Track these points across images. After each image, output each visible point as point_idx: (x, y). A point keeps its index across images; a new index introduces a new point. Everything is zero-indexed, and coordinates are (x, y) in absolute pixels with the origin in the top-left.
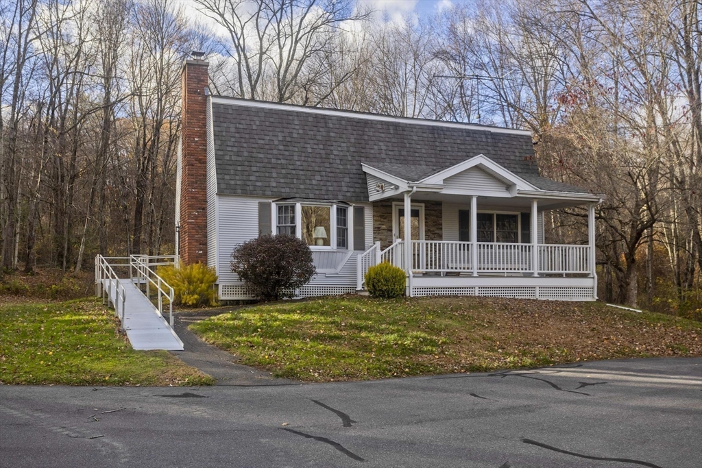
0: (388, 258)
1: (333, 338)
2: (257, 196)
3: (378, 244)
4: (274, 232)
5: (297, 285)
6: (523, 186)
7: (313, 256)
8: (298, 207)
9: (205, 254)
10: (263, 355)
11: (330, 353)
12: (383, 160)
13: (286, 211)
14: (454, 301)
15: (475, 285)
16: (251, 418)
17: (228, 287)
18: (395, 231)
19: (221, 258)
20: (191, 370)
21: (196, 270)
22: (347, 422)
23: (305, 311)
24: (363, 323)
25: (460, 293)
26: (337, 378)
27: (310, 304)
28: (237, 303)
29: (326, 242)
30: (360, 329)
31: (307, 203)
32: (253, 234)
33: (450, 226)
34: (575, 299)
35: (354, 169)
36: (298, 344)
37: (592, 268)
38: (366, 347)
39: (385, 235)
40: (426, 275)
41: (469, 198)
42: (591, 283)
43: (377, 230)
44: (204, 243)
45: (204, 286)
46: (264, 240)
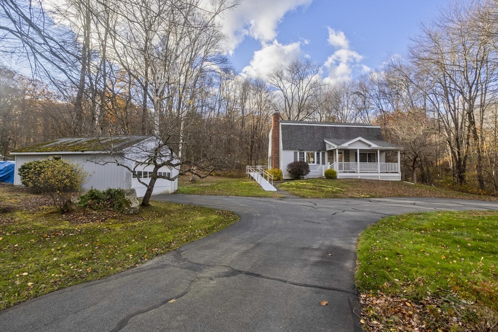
0: (332, 167)
1: (314, 189)
2: (293, 150)
3: (329, 163)
4: (298, 160)
5: (305, 175)
6: (374, 146)
7: (310, 167)
8: (305, 153)
9: (279, 166)
10: (297, 193)
11: (313, 192)
12: (330, 138)
13: (302, 154)
14: (351, 180)
15: (359, 175)
16: (295, 203)
17: (285, 175)
18: (334, 159)
19: (283, 166)
20: (279, 195)
21: (276, 170)
22: (316, 205)
23: (307, 182)
24: (323, 185)
25: (353, 178)
26: (314, 198)
27: (308, 180)
28: (288, 179)
29: (314, 162)
30: (322, 187)
31: (308, 152)
32: (292, 161)
33: (352, 158)
34: (390, 180)
35: (321, 141)
36: (305, 190)
37: (399, 170)
38: (323, 191)
39: (331, 160)
40: (344, 172)
41: (357, 150)
42: (399, 175)
43: (329, 159)
44: (278, 163)
45: (279, 175)
46: (295, 162)
